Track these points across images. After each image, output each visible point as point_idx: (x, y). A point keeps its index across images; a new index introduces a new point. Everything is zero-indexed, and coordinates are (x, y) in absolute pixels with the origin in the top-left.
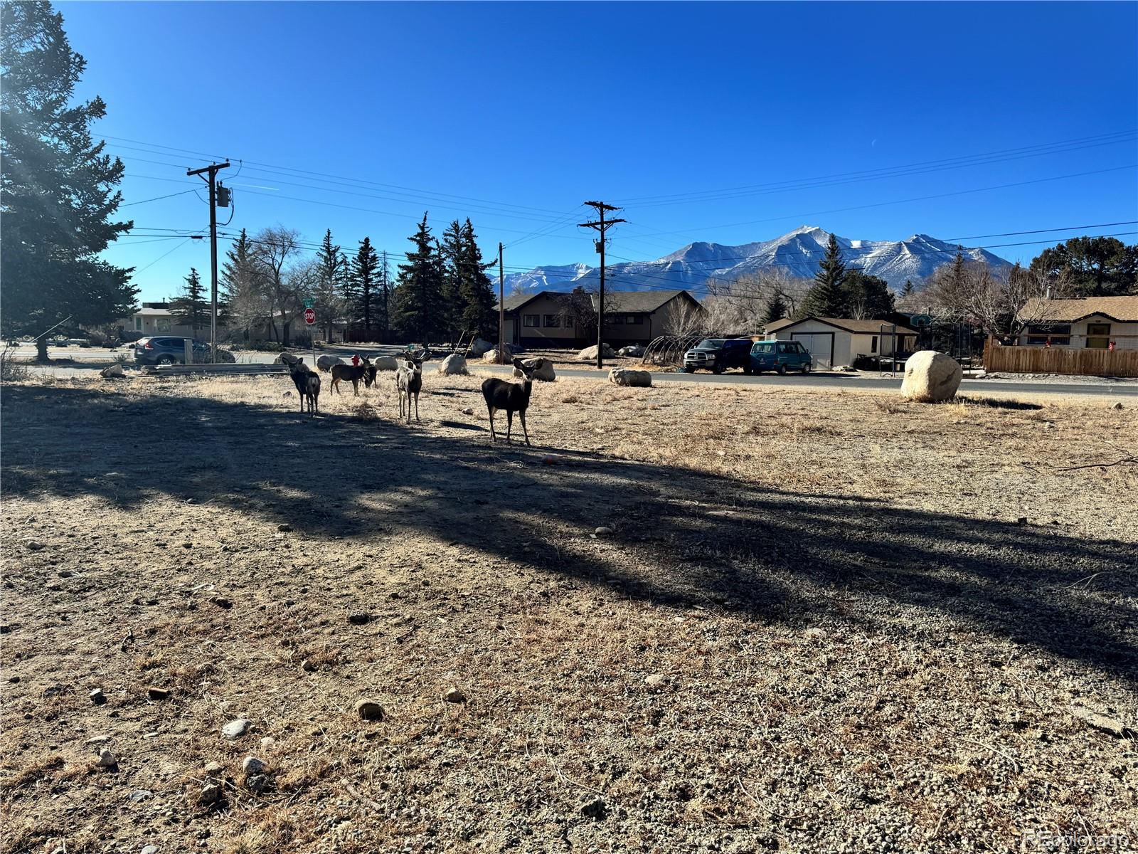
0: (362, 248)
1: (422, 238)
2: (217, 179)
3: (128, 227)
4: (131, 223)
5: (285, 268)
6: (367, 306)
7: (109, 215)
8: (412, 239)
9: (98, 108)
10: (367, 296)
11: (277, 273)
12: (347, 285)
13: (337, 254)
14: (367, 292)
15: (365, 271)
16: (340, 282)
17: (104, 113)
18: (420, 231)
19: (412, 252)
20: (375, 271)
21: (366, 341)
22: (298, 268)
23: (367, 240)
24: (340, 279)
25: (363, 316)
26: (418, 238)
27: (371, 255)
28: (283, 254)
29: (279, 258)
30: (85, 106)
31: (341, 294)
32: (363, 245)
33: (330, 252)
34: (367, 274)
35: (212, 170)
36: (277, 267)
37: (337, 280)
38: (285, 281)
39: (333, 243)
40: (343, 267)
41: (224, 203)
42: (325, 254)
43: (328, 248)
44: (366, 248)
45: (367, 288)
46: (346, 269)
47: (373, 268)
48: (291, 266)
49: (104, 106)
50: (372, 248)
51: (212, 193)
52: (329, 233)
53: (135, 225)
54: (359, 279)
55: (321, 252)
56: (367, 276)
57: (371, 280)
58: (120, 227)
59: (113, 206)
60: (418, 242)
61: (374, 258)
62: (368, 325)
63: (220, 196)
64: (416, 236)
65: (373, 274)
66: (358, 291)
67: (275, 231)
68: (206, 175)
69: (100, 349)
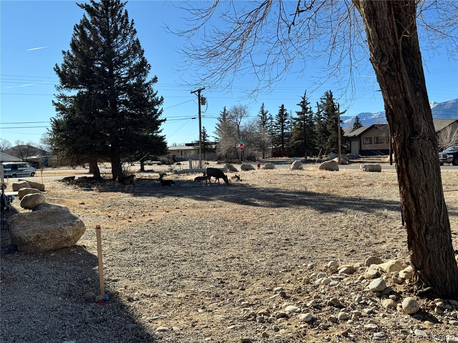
0: (280, 110)
1: (304, 104)
2: (201, 94)
3: (165, 120)
4: (166, 119)
5: (242, 124)
6: (283, 139)
7: (159, 117)
8: (299, 105)
9: (155, 80)
10: (283, 134)
11: (238, 126)
12: (272, 129)
13: (267, 114)
14: (283, 132)
15: (282, 121)
16: (268, 128)
17: (157, 81)
18: (303, 100)
19: (299, 111)
20: (287, 121)
21: (282, 157)
22: (247, 124)
23: (283, 106)
24: (268, 126)
25: (281, 144)
26: (302, 104)
27: (284, 113)
28: (241, 117)
29: (239, 120)
30: (151, 80)
31: (269, 134)
32: (281, 108)
33: (264, 114)
34: (283, 123)
35: (199, 91)
36: (238, 123)
37: (267, 127)
38: (241, 129)
39: (265, 110)
40: (270, 121)
41: (204, 104)
42: (261, 115)
43: (263, 112)
44: (282, 109)
45: (282, 130)
46: (272, 121)
47: (285, 119)
48: (244, 123)
49: (157, 78)
50: (285, 109)
51: (199, 100)
52: (263, 105)
53: (167, 119)
54: (279, 125)
55: (259, 114)
56: (283, 124)
57: (285, 125)
58: (162, 121)
59: (160, 113)
60: (301, 106)
61: (286, 115)
62: (283, 148)
63: (202, 101)
64: (301, 103)
65: (286, 122)
66: (278, 131)
67: (237, 107)
68: (197, 93)
69: (165, 165)
